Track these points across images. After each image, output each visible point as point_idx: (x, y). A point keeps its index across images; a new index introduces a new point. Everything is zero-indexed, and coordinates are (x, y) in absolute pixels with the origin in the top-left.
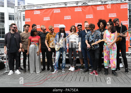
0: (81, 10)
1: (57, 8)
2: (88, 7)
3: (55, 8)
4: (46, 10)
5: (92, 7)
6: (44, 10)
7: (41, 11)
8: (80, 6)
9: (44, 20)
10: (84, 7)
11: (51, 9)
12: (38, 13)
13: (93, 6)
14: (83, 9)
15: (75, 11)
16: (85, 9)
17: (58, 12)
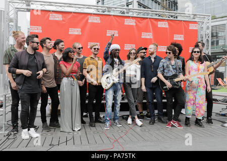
0: (134, 24)
1: (94, 14)
2: (145, 21)
3: (91, 14)
4: (74, 14)
5: (151, 22)
6: (71, 15)
7: (65, 15)
8: (133, 17)
9: (70, 33)
10: (139, 19)
11: (83, 15)
12: (57, 19)
13: (153, 20)
14: (138, 23)
15: (126, 23)
16: (141, 23)
17: (95, 21)
